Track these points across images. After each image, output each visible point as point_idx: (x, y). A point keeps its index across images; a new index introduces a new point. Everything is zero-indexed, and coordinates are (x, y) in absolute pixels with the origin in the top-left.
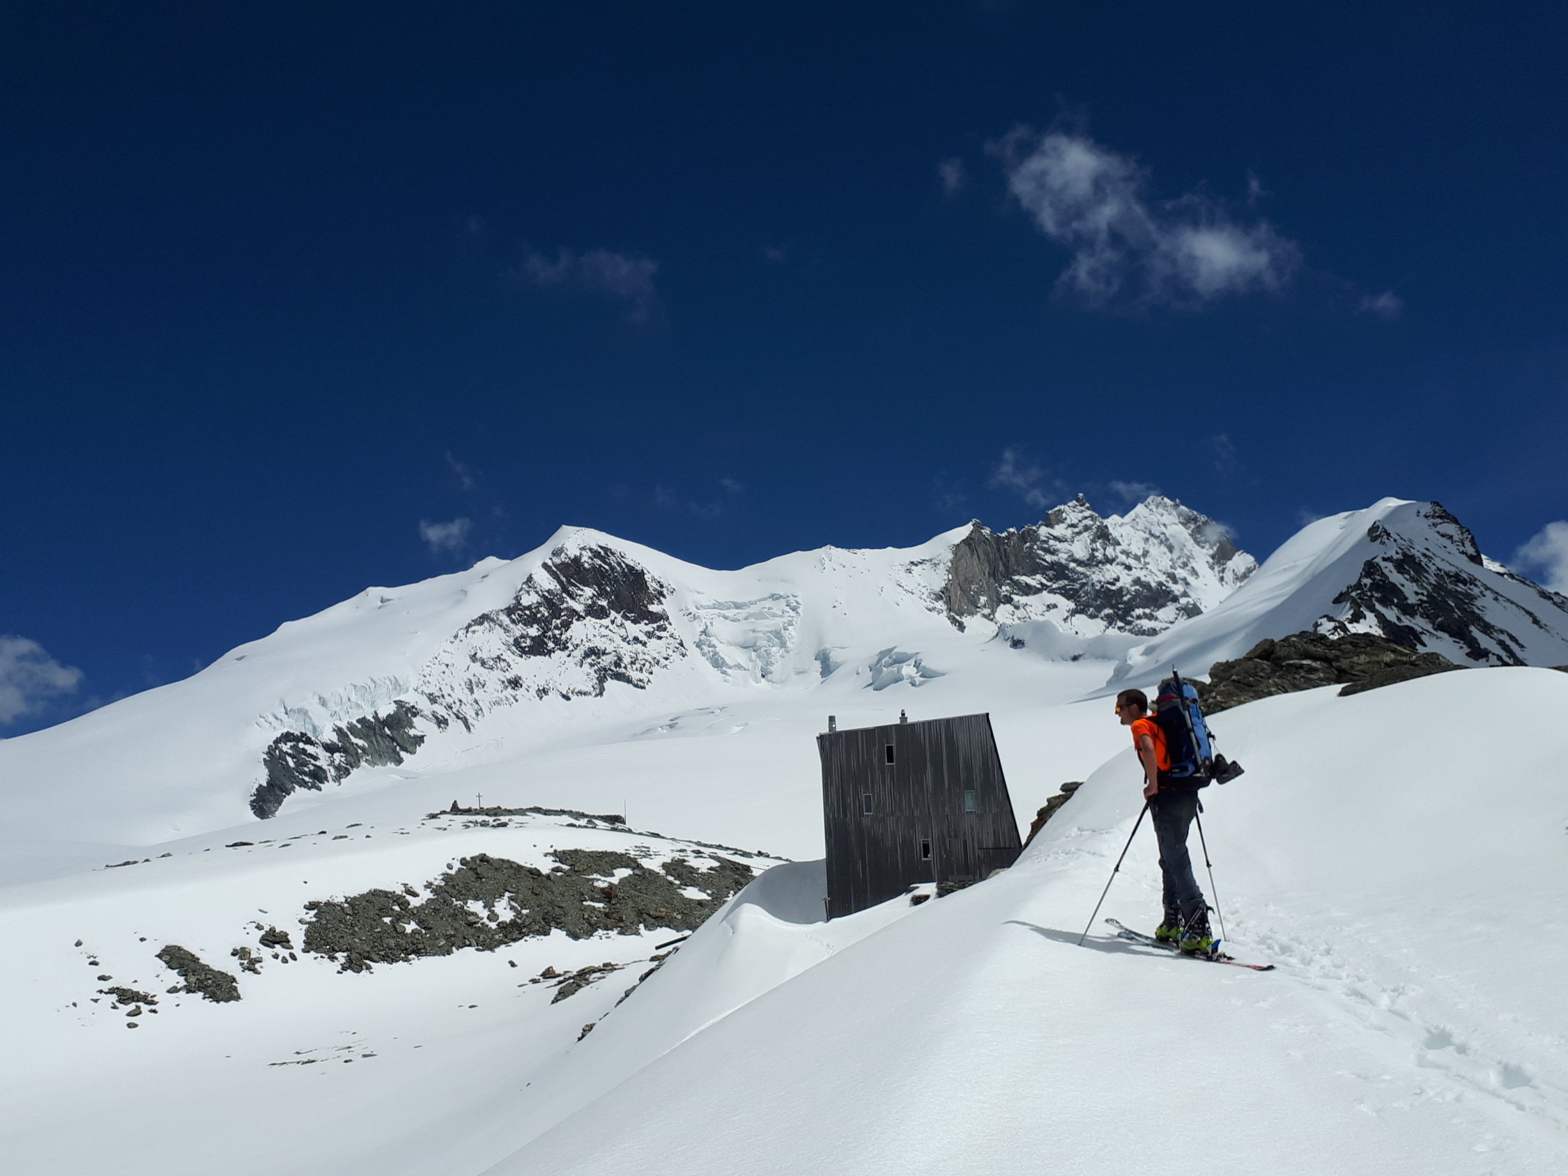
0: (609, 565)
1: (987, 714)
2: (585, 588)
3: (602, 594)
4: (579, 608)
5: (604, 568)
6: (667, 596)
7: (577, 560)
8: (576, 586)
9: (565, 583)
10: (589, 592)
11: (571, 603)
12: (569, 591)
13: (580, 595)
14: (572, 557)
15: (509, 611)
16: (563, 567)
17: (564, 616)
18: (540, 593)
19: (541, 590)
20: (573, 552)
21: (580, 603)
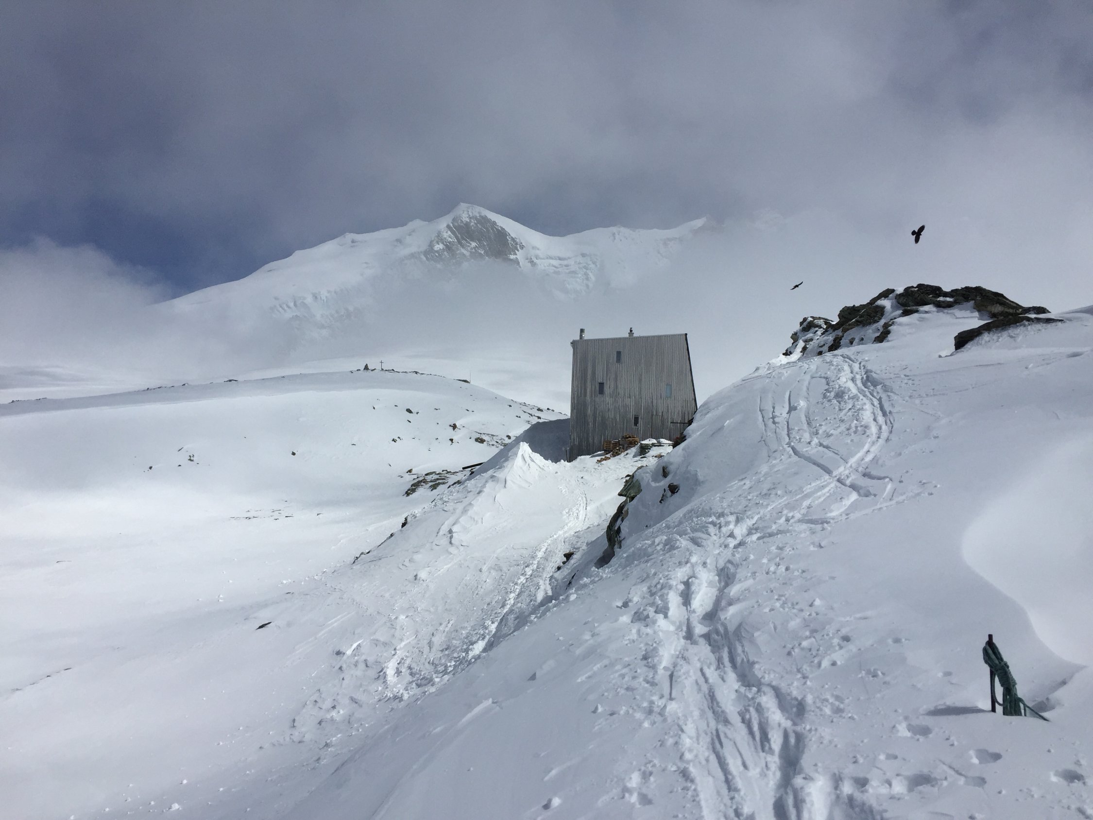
0: (487, 229)
1: (686, 334)
2: (471, 242)
3: (481, 246)
4: (467, 253)
5: (483, 230)
6: (519, 250)
7: (467, 225)
8: (466, 240)
9: (460, 238)
10: (474, 244)
11: (463, 251)
12: (462, 243)
13: (469, 246)
14: (465, 222)
15: (426, 253)
16: (459, 228)
17: (458, 258)
18: (445, 243)
19: (446, 242)
20: (465, 218)
21: (468, 251)
